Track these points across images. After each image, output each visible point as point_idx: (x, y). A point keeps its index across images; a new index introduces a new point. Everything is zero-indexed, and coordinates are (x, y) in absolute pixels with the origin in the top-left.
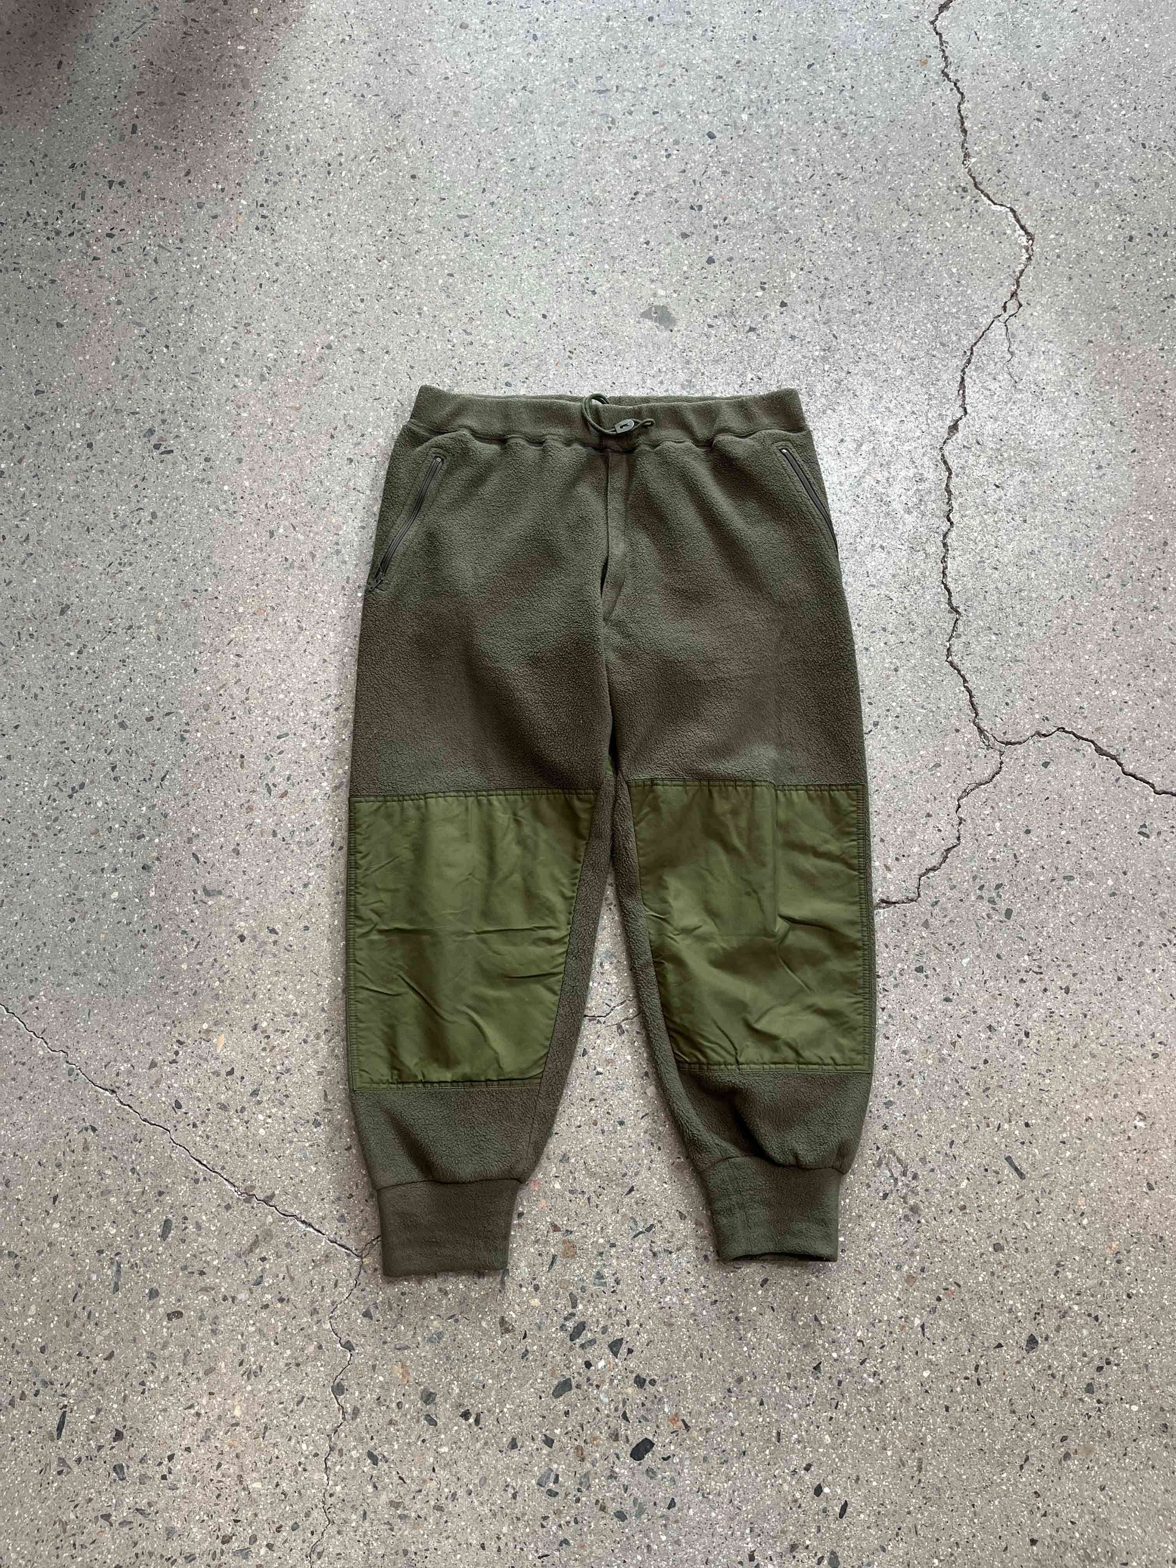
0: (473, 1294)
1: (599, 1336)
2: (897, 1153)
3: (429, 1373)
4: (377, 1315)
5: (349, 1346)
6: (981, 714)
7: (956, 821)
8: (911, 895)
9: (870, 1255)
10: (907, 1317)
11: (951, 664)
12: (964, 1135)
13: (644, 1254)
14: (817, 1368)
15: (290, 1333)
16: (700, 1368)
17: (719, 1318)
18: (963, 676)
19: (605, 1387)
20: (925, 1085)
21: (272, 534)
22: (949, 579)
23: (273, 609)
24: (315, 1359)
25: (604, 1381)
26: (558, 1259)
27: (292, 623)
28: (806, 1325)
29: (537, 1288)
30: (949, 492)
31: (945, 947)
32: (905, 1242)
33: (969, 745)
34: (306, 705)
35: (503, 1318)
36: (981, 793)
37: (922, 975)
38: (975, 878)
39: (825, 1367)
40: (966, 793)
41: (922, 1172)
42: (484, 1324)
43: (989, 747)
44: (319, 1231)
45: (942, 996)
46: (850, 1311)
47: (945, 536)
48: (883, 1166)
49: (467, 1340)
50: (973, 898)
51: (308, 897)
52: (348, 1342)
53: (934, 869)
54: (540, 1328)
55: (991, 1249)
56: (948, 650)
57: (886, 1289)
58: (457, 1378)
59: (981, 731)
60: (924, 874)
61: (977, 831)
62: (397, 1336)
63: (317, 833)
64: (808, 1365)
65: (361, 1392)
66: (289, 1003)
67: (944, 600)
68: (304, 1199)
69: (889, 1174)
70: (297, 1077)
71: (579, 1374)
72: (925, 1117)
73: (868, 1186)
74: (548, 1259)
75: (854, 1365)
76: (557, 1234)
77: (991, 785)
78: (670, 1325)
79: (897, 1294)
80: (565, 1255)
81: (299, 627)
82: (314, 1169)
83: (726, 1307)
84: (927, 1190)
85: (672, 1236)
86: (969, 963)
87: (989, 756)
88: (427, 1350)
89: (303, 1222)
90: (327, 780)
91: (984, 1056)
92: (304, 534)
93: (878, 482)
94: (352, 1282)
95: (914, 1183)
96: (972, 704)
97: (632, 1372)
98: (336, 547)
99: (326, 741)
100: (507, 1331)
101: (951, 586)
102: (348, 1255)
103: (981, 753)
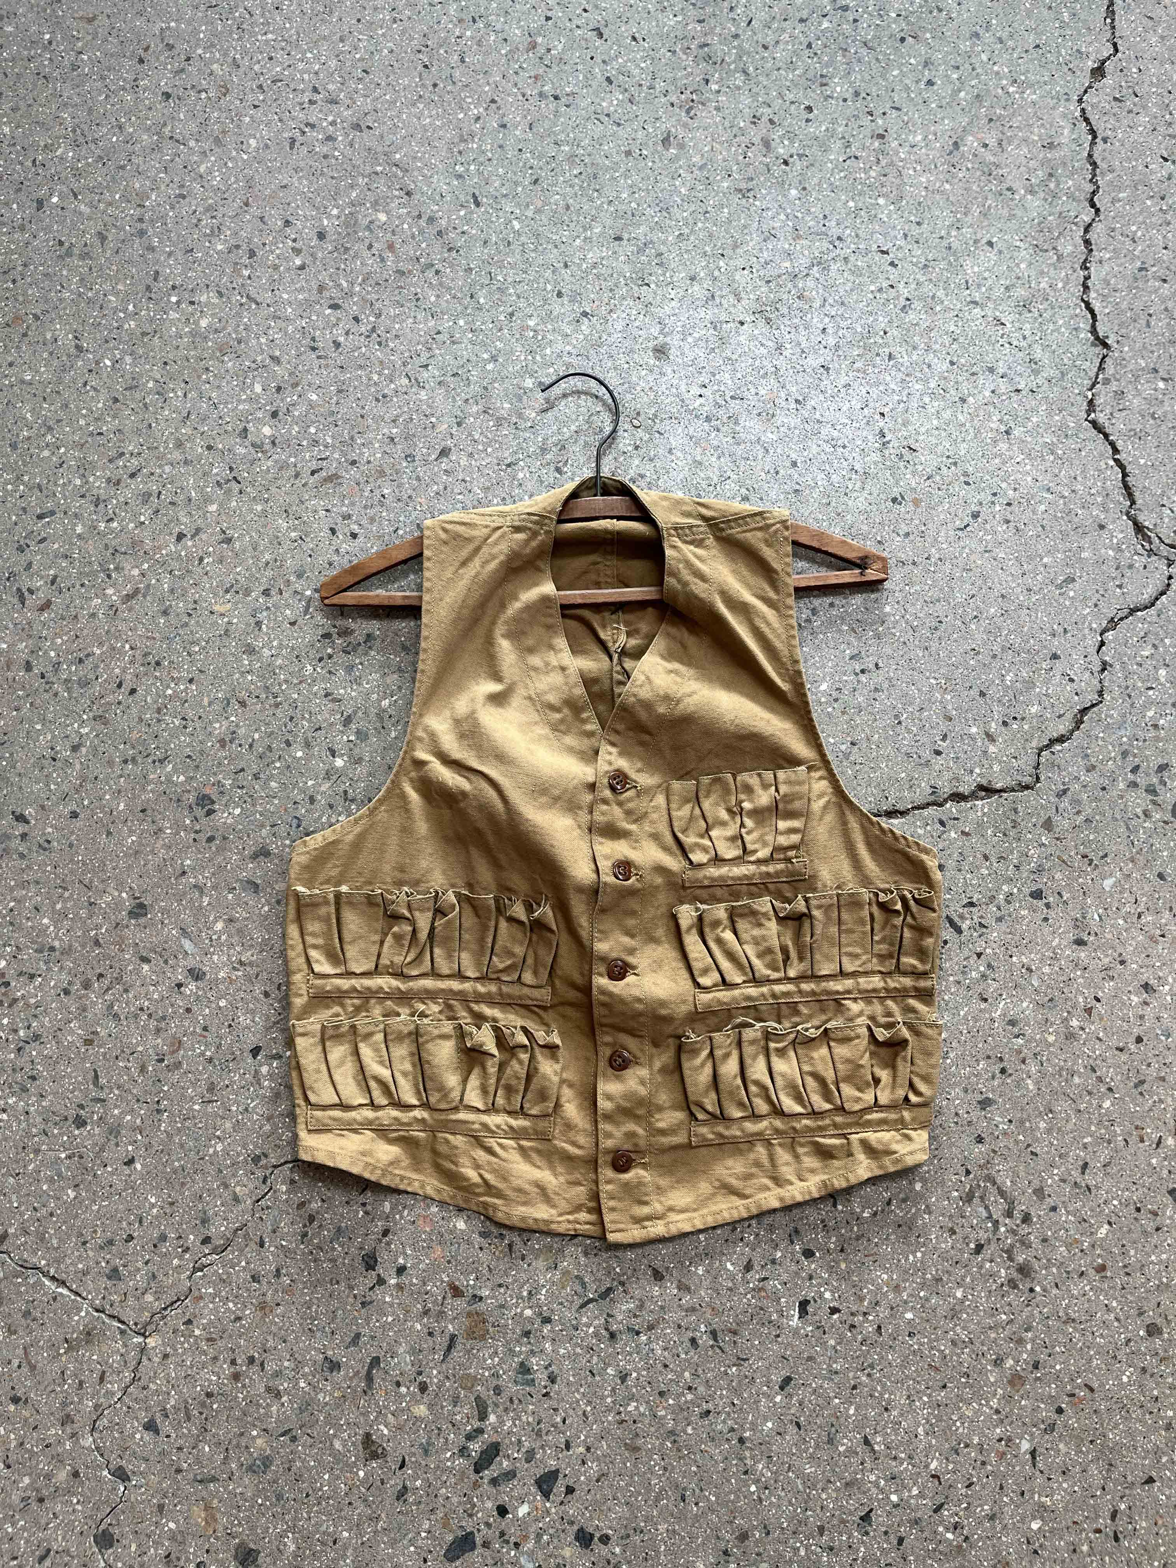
0: (321, 1396)
1: (522, 1465)
2: (999, 1180)
3: (248, 1519)
4: (166, 1427)
5: (121, 1475)
6: (1139, 502)
7: (1097, 668)
8: (1027, 780)
9: (954, 1343)
10: (1009, 1440)
11: (1094, 423)
12: (1104, 1154)
13: (596, 1334)
14: (866, 1518)
15: (27, 1451)
16: (681, 1517)
17: (713, 1440)
18: (1112, 444)
19: (530, 1545)
20: (1043, 1074)
21: (40, 204)
22: (1093, 295)
23: (36, 317)
24: (69, 1492)
25: (526, 1538)
26: (460, 1340)
27: (67, 340)
28: (851, 1452)
29: (423, 1388)
30: (1094, 165)
31: (1077, 862)
32: (1011, 1322)
33: (1119, 550)
34: (84, 469)
35: (368, 1435)
36: (1138, 624)
37: (1040, 904)
38: (1125, 754)
39: (880, 1518)
40: (1113, 624)
41: (1038, 1212)
42: (337, 1445)
43: (1151, 552)
44: (77, 1294)
45: (1071, 937)
46: (920, 1430)
47: (1087, 229)
48: (976, 1201)
49: (309, 1469)
50: (1122, 786)
51: (78, 767)
52: (120, 1468)
53: (1061, 739)
54: (426, 1452)
55: (1141, 1333)
56: (1091, 402)
57: (978, 1395)
58: (293, 1529)
59: (1139, 528)
60: (1047, 746)
61: (1130, 683)
62: (198, 1461)
63: (97, 667)
64: (851, 1513)
65: (139, 1546)
66: (44, 931)
67: (1085, 325)
68: (55, 1242)
69: (985, 1214)
70: (50, 1048)
71: (488, 1525)
72: (1042, 1125)
73: (953, 1232)
74: (441, 1341)
75: (925, 1514)
76: (458, 1301)
77: (1152, 611)
78: (636, 1449)
79: (994, 1403)
80: (471, 1334)
81: (79, 348)
82: (72, 1194)
83: (724, 1422)
84: (1045, 1240)
85: (641, 1307)
86: (1114, 885)
87: (1151, 567)
88: (245, 1485)
89: (53, 1278)
90: (114, 585)
91: (1136, 1031)
92: (91, 205)
93: (986, 146)
94: (128, 1375)
95: (1025, 1229)
96: (1126, 486)
97: (572, 1523)
98: (138, 225)
99: (115, 524)
100: (374, 1456)
101: (1096, 305)
102: (122, 1332)
103: (1139, 561)
